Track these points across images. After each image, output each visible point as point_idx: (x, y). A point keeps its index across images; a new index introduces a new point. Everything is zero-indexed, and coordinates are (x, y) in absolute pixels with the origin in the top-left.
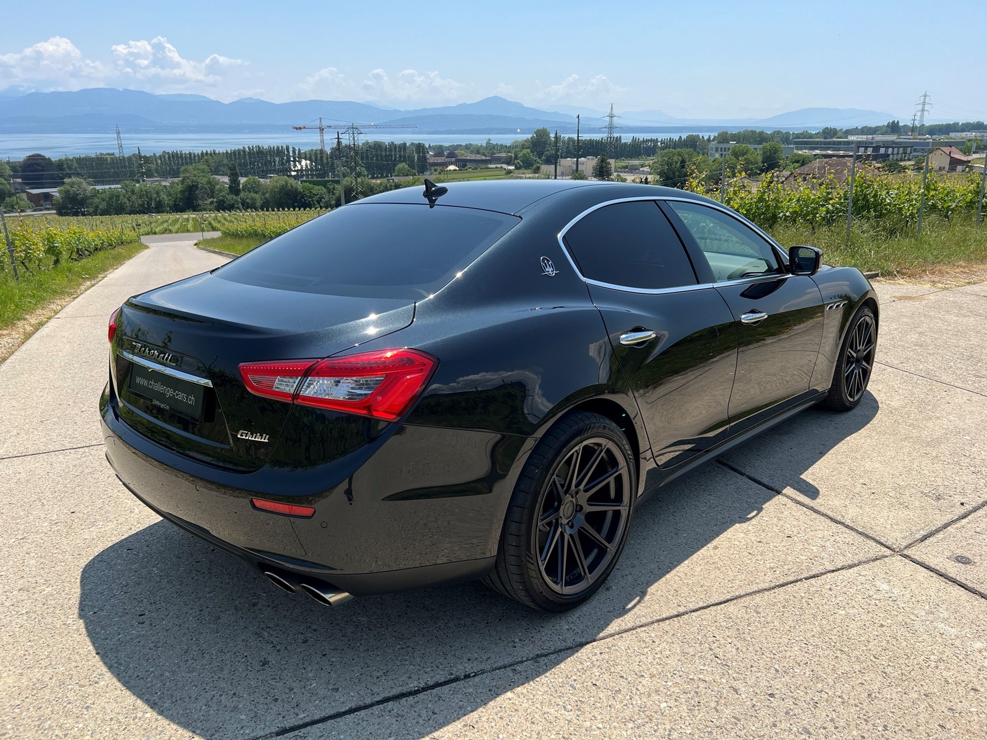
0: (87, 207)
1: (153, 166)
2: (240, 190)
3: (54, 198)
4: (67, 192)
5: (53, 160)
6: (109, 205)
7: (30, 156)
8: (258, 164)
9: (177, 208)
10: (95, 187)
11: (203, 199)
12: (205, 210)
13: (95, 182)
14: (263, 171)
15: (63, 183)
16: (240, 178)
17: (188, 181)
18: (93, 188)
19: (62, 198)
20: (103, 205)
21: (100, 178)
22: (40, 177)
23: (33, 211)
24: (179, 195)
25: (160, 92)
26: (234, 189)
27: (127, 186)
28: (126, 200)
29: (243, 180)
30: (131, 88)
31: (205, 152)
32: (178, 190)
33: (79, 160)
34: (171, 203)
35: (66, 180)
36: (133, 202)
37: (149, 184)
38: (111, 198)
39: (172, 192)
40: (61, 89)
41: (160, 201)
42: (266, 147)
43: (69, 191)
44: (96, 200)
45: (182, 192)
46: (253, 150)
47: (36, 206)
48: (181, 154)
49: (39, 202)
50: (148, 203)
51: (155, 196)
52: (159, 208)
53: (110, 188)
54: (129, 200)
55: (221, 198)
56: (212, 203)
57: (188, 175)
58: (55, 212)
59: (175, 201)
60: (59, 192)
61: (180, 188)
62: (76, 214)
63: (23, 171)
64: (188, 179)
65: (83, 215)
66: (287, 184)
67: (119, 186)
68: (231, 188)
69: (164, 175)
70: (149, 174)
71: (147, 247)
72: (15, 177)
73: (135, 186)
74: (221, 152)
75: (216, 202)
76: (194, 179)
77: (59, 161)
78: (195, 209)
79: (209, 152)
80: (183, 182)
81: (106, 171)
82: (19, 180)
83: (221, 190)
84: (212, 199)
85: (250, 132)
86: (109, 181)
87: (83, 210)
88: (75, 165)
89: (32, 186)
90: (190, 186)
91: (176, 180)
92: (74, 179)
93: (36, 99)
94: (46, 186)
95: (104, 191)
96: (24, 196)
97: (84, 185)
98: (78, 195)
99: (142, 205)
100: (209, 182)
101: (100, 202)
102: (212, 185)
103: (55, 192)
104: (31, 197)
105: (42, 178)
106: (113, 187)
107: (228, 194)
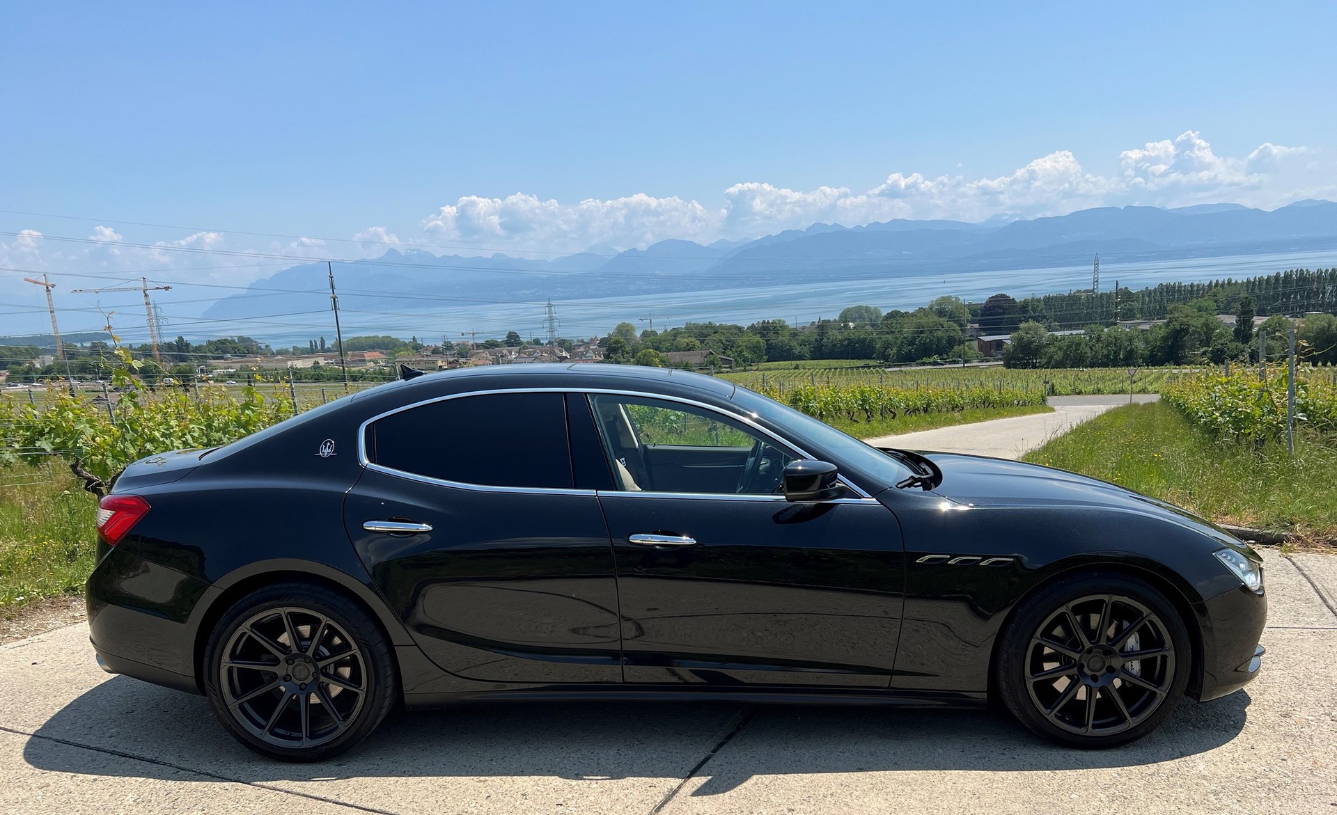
0: (1041, 358)
1: (1136, 305)
2: (1251, 336)
3: (1005, 346)
4: (1020, 339)
5: (1018, 301)
6: (1066, 355)
7: (993, 297)
8: (1295, 297)
9: (1154, 360)
10: (1054, 333)
11: (1193, 348)
12: (1192, 363)
13: (1061, 326)
14: (1301, 307)
15: (1017, 329)
16: (1255, 318)
17: (1175, 323)
18: (1052, 335)
19: (1014, 346)
20: (1059, 356)
21: (1067, 322)
22: (999, 322)
23: (979, 362)
24: (1158, 343)
25: (1173, 205)
26: (1243, 333)
27: (1093, 332)
28: (1088, 350)
29: (1258, 321)
30: (1136, 204)
31: (1214, 282)
32: (1160, 336)
33: (1048, 300)
34: (1147, 353)
35: (1022, 325)
36: (1096, 352)
37: (1124, 328)
38: (1069, 347)
39: (1151, 338)
40: (1049, 214)
41: (1131, 351)
42: (1313, 270)
43: (1023, 339)
44: (1052, 349)
45: (1165, 339)
46: (1291, 276)
47: (985, 356)
48: (1180, 287)
49: (989, 351)
50: (1115, 352)
51: (1127, 343)
52: (1129, 359)
53: (1071, 334)
54: (1092, 349)
55: (1219, 346)
56: (1204, 353)
57: (1176, 315)
58: (1002, 363)
59: (1152, 351)
60: (1011, 339)
61: (1162, 333)
62: (1025, 366)
63: (982, 315)
64: (1176, 320)
65: (1034, 367)
66: (1330, 325)
67: (1082, 332)
68: (1237, 332)
69: (1149, 314)
70: (1129, 315)
71: (1052, 410)
72: (973, 322)
73: (1102, 331)
74: (1240, 282)
75: (1212, 352)
76: (1185, 320)
77: (1024, 302)
78: (1178, 362)
79: (1220, 282)
80: (1167, 325)
81: (1077, 312)
82: (976, 326)
83: (1221, 336)
84: (1204, 349)
85: (1301, 250)
86: (1078, 325)
87: (1035, 361)
88: (1042, 305)
89: (988, 332)
90: (1177, 331)
91: (1160, 322)
92: (1031, 323)
93: (1020, 229)
94: (1003, 332)
95: (1063, 338)
96: (975, 344)
97: (1042, 330)
98: (1032, 342)
99: (1107, 356)
100: (1206, 325)
101: (1056, 352)
102: (1209, 329)
103: (1007, 338)
104: (983, 345)
105: (1001, 322)
106: (1074, 332)
107: (1232, 341)
